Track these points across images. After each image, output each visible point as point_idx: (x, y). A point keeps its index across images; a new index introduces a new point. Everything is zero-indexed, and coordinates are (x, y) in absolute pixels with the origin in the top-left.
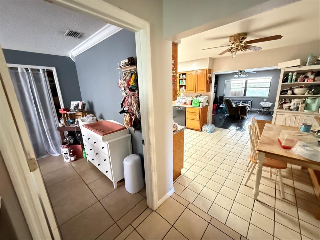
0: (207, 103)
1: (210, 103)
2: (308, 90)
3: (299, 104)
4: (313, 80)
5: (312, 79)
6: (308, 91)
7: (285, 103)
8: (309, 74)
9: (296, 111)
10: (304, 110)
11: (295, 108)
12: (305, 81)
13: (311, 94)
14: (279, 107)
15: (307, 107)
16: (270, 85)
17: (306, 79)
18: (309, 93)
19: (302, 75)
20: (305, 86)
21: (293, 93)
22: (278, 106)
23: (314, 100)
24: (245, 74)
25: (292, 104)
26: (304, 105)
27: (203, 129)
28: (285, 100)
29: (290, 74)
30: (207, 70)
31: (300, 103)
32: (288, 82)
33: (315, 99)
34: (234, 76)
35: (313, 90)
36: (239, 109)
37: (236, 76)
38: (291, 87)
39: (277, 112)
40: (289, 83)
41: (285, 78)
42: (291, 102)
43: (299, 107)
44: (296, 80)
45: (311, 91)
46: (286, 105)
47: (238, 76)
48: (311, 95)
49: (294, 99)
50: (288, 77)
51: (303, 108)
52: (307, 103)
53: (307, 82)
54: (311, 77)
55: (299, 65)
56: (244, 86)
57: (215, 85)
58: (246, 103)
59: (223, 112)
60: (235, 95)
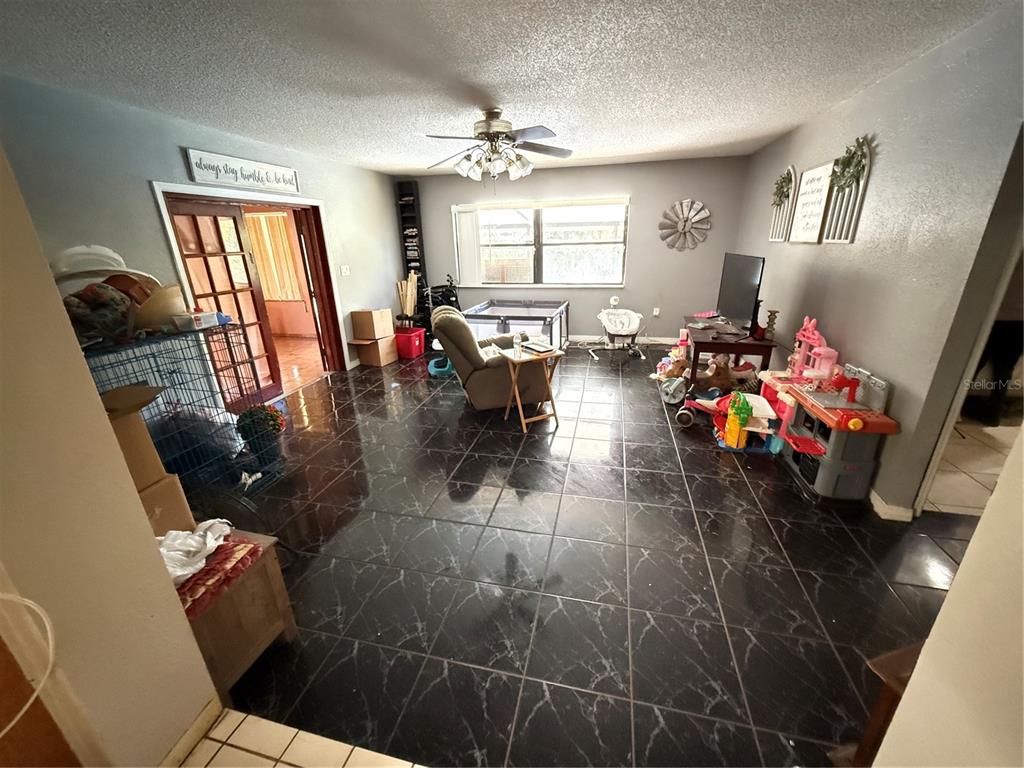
16: (626, 231)
56: (531, 238)
57: (407, 232)
58: (544, 319)
59: (450, 376)
60: (503, 279)
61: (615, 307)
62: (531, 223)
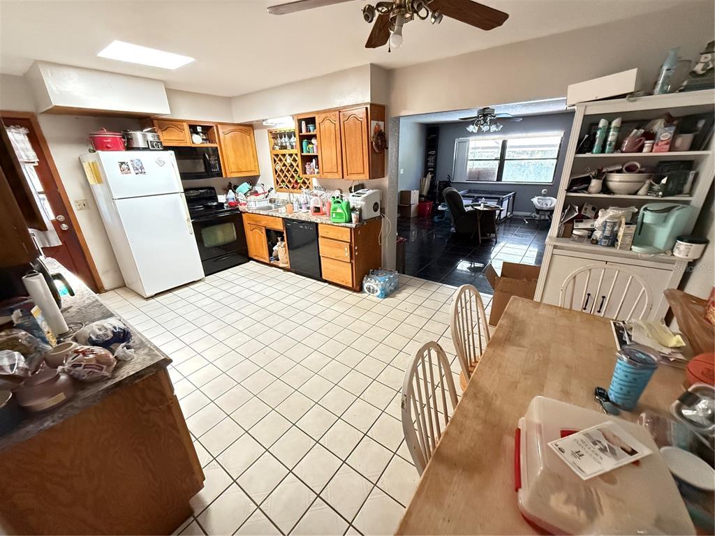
0: (375, 210)
1: (387, 211)
2: (649, 178)
3: (619, 227)
4: (668, 146)
5: (667, 144)
6: (648, 182)
7: (580, 218)
8: (658, 126)
9: (608, 246)
10: (634, 243)
11: (606, 237)
12: (645, 150)
13: (656, 192)
14: (562, 233)
15: (642, 235)
16: (559, 151)
17: (648, 143)
18: (650, 190)
19: (638, 128)
20: (642, 167)
21: (605, 189)
22: (559, 228)
23: (665, 214)
24: (496, 124)
25: (598, 223)
26: (633, 227)
27: (366, 285)
28: (580, 210)
29: (603, 123)
30: (369, 106)
31: (621, 222)
32: (594, 151)
33: (669, 210)
34: (468, 129)
35: (664, 181)
36: (478, 218)
37: (471, 128)
38: (600, 168)
39: (555, 247)
40: (595, 154)
41: (587, 136)
42: (596, 217)
43: (617, 235)
44: (618, 146)
45: (658, 182)
46: (581, 225)
47: (477, 128)
48: (658, 196)
49: (606, 208)
50: (596, 134)
51: (629, 240)
52: (642, 223)
53: (651, 151)
54: (665, 134)
55: (631, 93)
56: (499, 156)
57: (430, 153)
58: (499, 198)
59: (445, 223)
60: (478, 178)
61: (544, 196)
62: (500, 146)
